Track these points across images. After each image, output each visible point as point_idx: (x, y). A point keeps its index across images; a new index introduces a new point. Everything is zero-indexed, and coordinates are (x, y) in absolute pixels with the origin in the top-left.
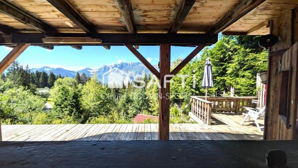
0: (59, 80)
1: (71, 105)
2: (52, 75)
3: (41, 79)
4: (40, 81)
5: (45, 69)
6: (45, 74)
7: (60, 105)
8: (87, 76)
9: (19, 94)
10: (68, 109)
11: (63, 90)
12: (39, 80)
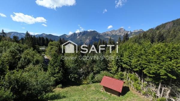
0: (50, 42)
1: (59, 66)
2: (47, 39)
3: (41, 41)
4: (41, 43)
5: (43, 35)
6: (43, 38)
7: (53, 65)
8: (65, 40)
9: (31, 53)
10: (58, 68)
11: (54, 55)
12: (40, 41)
